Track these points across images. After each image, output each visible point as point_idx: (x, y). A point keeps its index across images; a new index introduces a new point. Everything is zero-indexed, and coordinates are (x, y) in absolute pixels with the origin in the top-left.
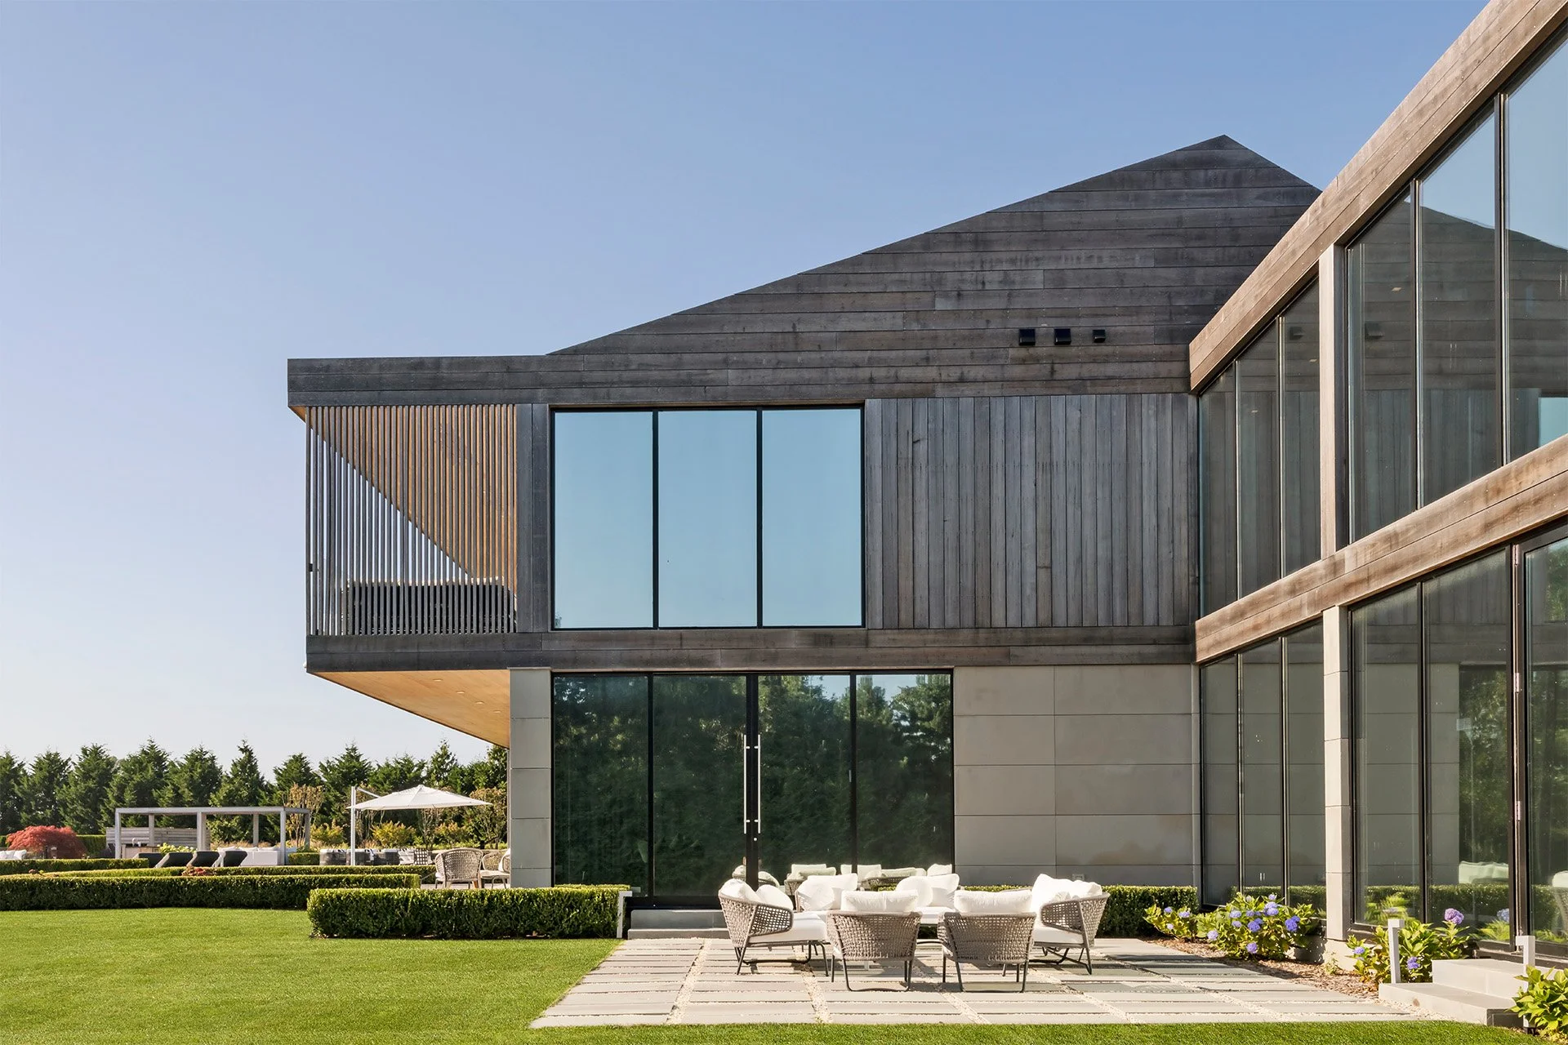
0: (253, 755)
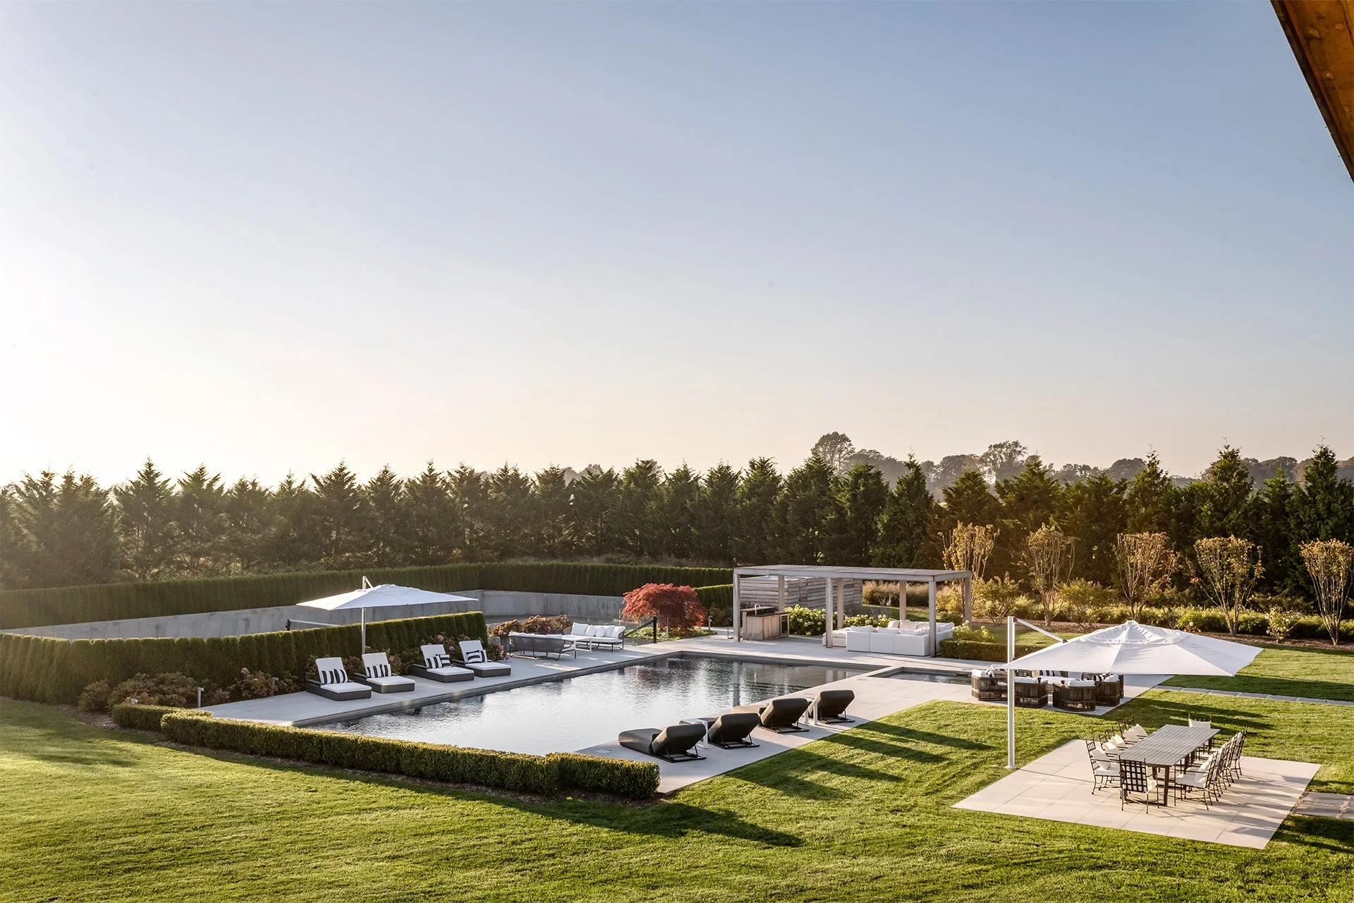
0: (921, 472)
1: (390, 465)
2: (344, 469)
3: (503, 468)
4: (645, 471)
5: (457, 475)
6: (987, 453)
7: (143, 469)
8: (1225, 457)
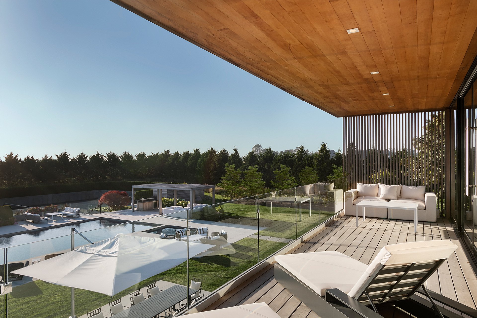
1: (83, 152)
2: (65, 153)
3: (125, 152)
4: (167, 153)
5: (109, 155)
6: (296, 149)
7: (10, 154)
8: (322, 146)
